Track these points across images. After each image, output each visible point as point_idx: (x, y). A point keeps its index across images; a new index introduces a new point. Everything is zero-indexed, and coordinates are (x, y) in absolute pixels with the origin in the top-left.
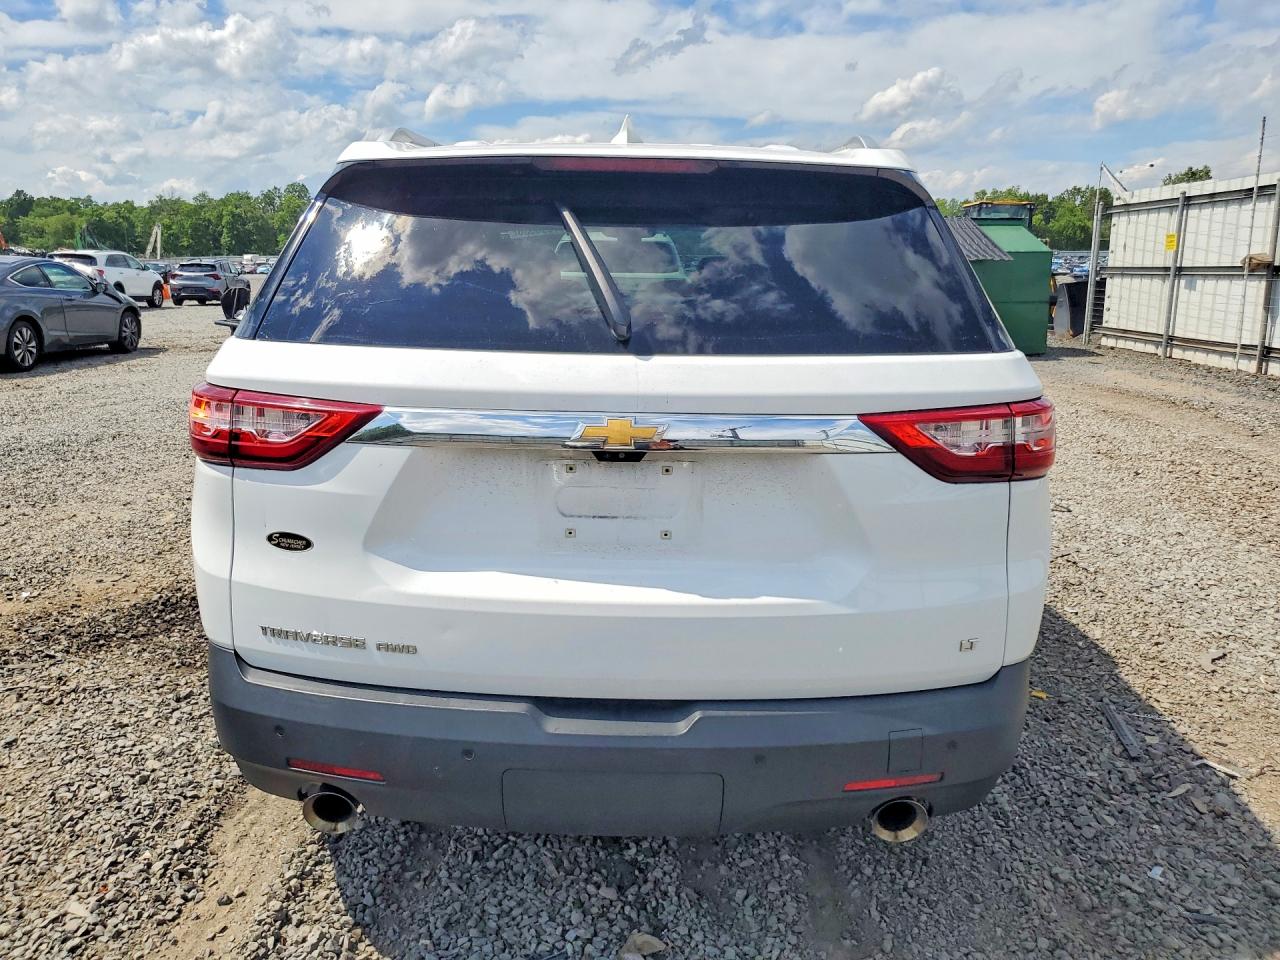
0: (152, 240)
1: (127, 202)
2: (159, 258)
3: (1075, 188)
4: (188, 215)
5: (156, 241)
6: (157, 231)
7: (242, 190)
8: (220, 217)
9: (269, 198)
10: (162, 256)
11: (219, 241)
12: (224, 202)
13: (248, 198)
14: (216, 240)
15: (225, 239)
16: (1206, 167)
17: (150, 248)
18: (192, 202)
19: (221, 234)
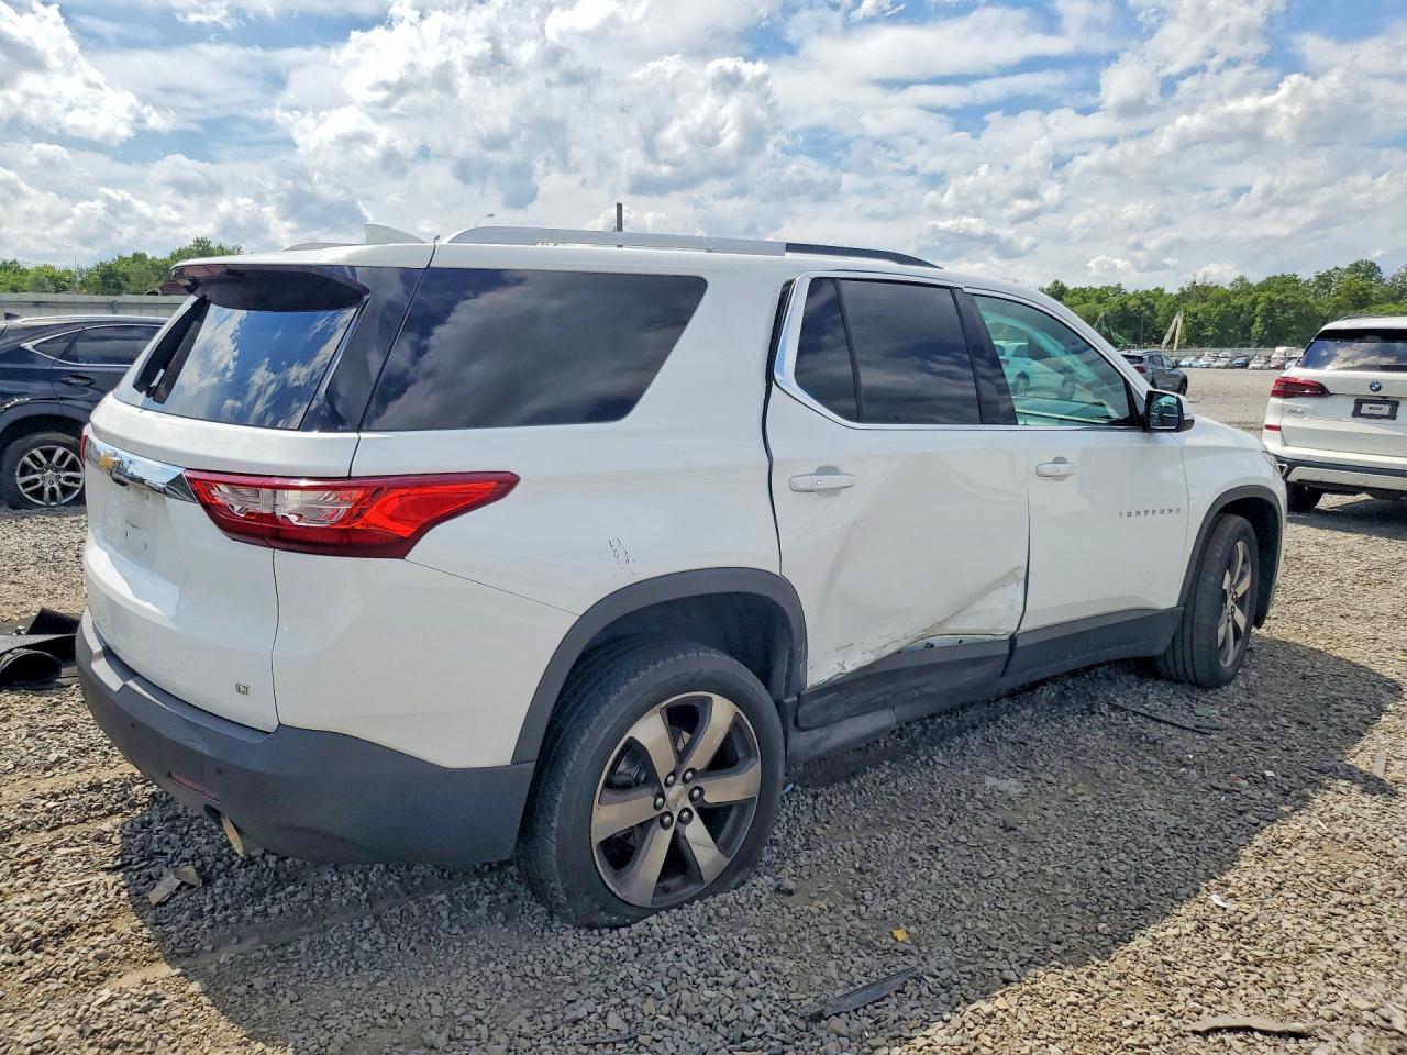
0: (1171, 329)
1: (1157, 289)
2: (1175, 348)
4: (1218, 302)
5: (1175, 331)
6: (1178, 319)
7: (1288, 272)
8: (1254, 304)
9: (1324, 281)
10: (1179, 347)
11: (1249, 331)
12: (1262, 287)
13: (1295, 281)
14: (1246, 329)
15: (1256, 329)
17: (1167, 338)
18: (1227, 287)
19: (1252, 323)
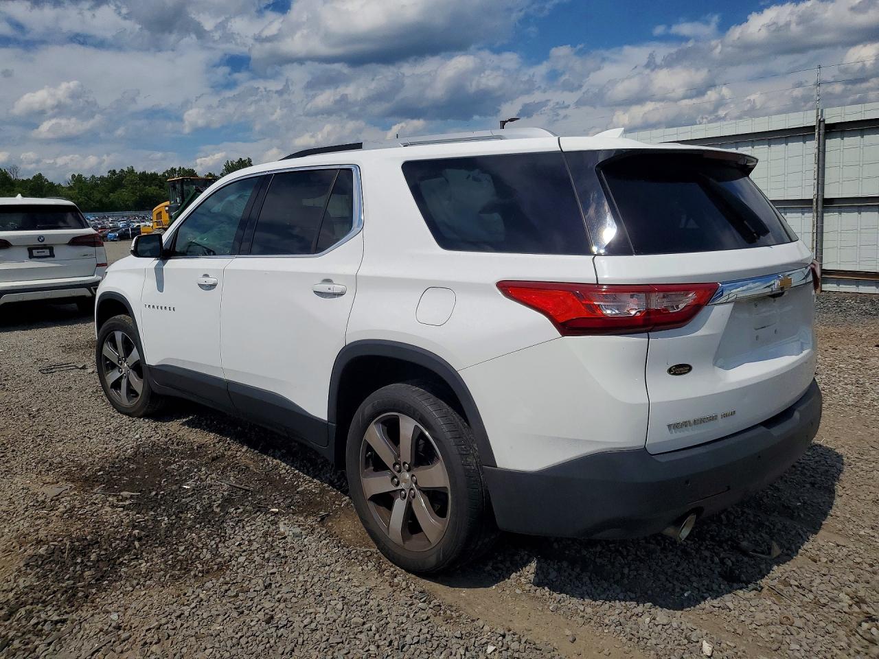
3: (172, 169)
16: (249, 159)
